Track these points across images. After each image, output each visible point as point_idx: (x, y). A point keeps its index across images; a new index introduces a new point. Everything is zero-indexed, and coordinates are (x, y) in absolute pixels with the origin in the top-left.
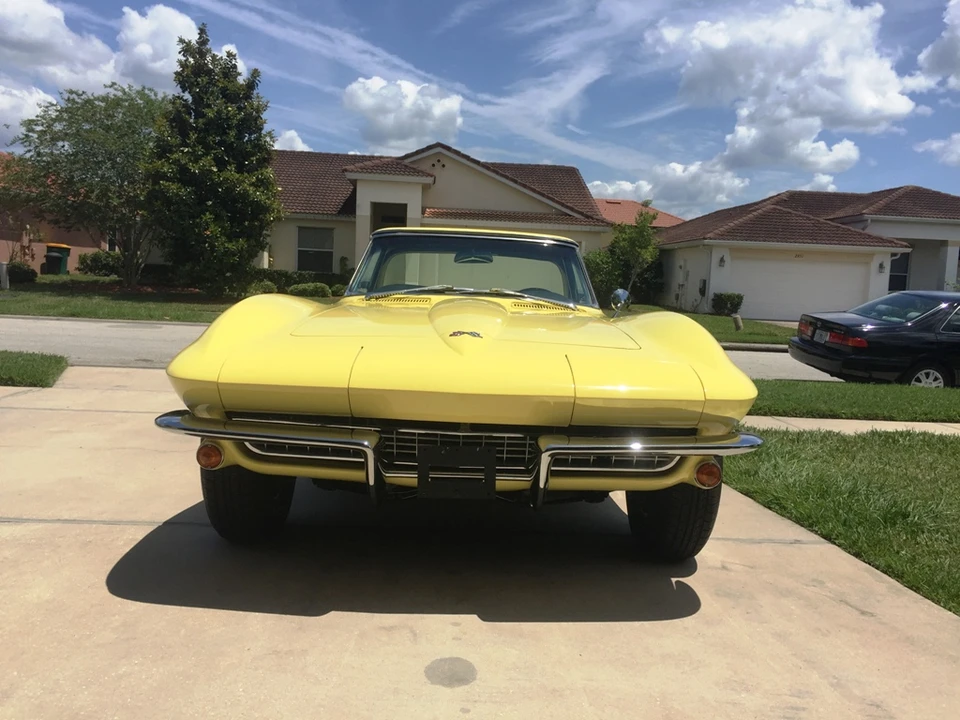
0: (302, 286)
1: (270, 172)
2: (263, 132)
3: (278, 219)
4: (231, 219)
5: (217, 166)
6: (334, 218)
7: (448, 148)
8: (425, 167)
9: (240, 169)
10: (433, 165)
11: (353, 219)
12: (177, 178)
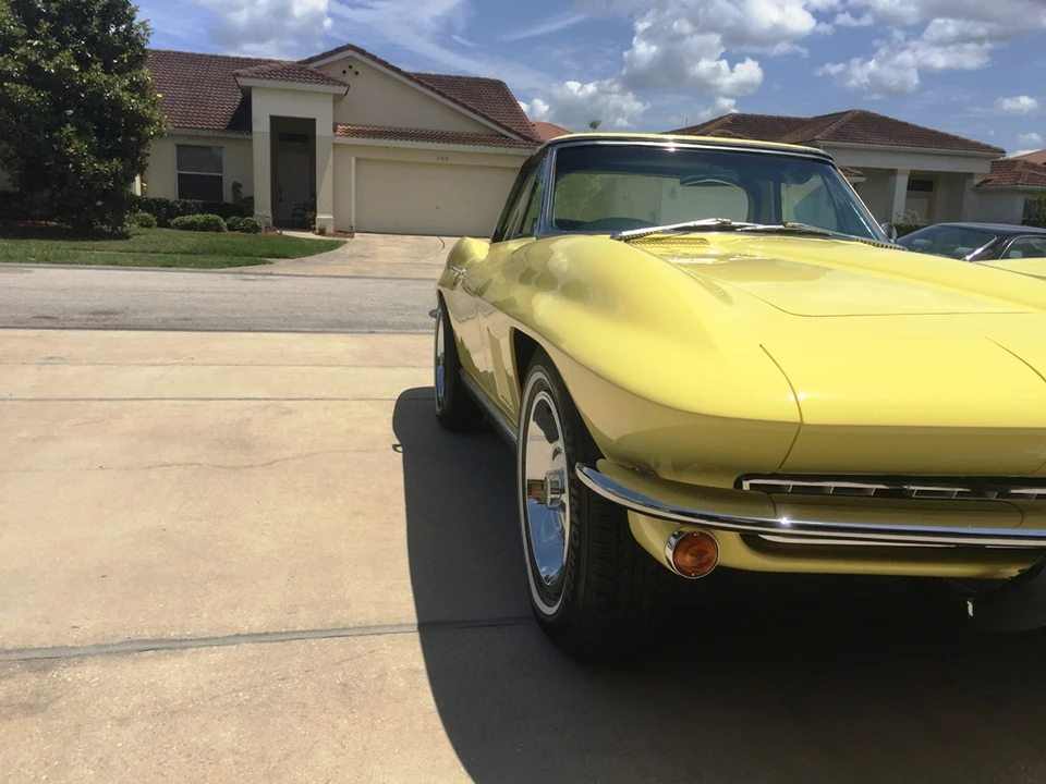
0: (189, 219)
1: (146, 73)
2: (135, 22)
3: (160, 134)
4: (97, 133)
5: (77, 64)
6: (222, 135)
7: (362, 52)
8: (335, 73)
9: (107, 70)
10: (344, 72)
11: (248, 137)
12: (25, 80)
